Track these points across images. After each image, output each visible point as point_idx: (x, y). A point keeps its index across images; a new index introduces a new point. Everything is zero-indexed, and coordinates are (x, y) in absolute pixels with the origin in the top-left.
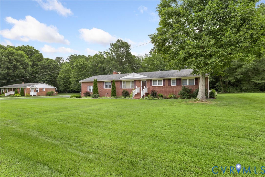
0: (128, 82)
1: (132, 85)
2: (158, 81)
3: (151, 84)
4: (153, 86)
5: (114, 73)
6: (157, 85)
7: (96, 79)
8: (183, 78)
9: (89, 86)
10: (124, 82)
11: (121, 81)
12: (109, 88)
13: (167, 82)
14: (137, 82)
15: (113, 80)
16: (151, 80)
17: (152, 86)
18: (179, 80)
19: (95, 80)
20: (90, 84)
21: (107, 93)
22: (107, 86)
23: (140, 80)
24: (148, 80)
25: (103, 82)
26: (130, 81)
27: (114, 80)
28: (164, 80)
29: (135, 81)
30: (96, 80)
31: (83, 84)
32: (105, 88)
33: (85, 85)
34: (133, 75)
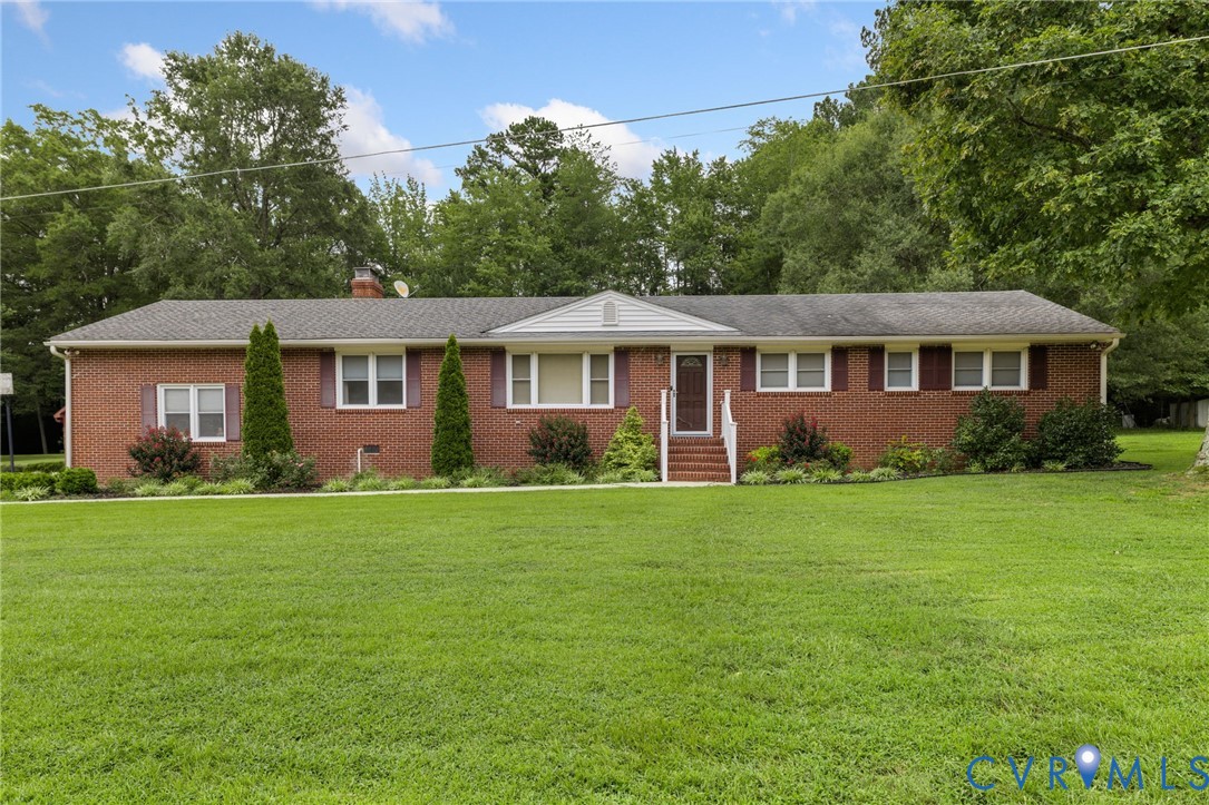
0: (559, 357)
1: (592, 382)
2: (792, 362)
3: (747, 382)
4: (766, 395)
5: (362, 286)
6: (792, 387)
7: (270, 327)
8: (959, 343)
9: (160, 389)
10: (522, 360)
11: (497, 353)
12: (379, 403)
13: (858, 369)
14: (635, 362)
15: (446, 341)
16: (748, 353)
17: (759, 395)
18: (937, 358)
19: (255, 336)
20: (174, 367)
21: (370, 449)
22: (356, 390)
23: (664, 350)
24: (722, 350)
25: (326, 355)
26: (580, 356)
27: (452, 342)
28: (840, 353)
29: (623, 353)
30: (264, 338)
31: (92, 369)
32: (340, 405)
33: (122, 380)
34: (609, 308)
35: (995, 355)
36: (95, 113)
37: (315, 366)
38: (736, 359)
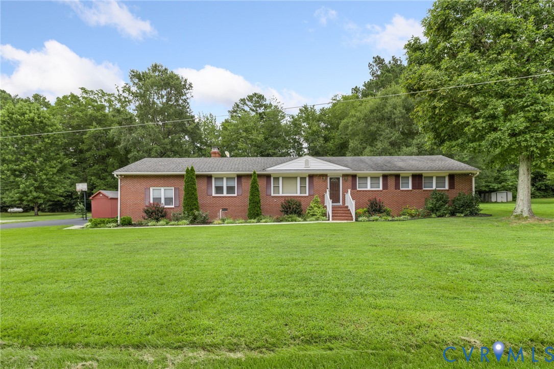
0: (289, 178)
1: (301, 187)
2: (369, 180)
3: (354, 187)
4: (360, 191)
6: (369, 188)
7: (192, 167)
8: (425, 173)
9: (151, 189)
10: (277, 179)
11: (268, 177)
12: (227, 194)
13: (391, 182)
14: (316, 180)
16: (354, 177)
17: (358, 191)
18: (418, 178)
20: (157, 181)
21: (224, 210)
22: (219, 189)
23: (326, 176)
24: (345, 176)
25: (209, 177)
26: (296, 178)
27: (255, 173)
28: (385, 177)
29: (311, 177)
30: (191, 171)
31: (128, 182)
32: (214, 195)
33: (139, 185)
34: (307, 162)
35: (437, 177)
36: (102, 91)
37: (205, 181)
38: (350, 179)
